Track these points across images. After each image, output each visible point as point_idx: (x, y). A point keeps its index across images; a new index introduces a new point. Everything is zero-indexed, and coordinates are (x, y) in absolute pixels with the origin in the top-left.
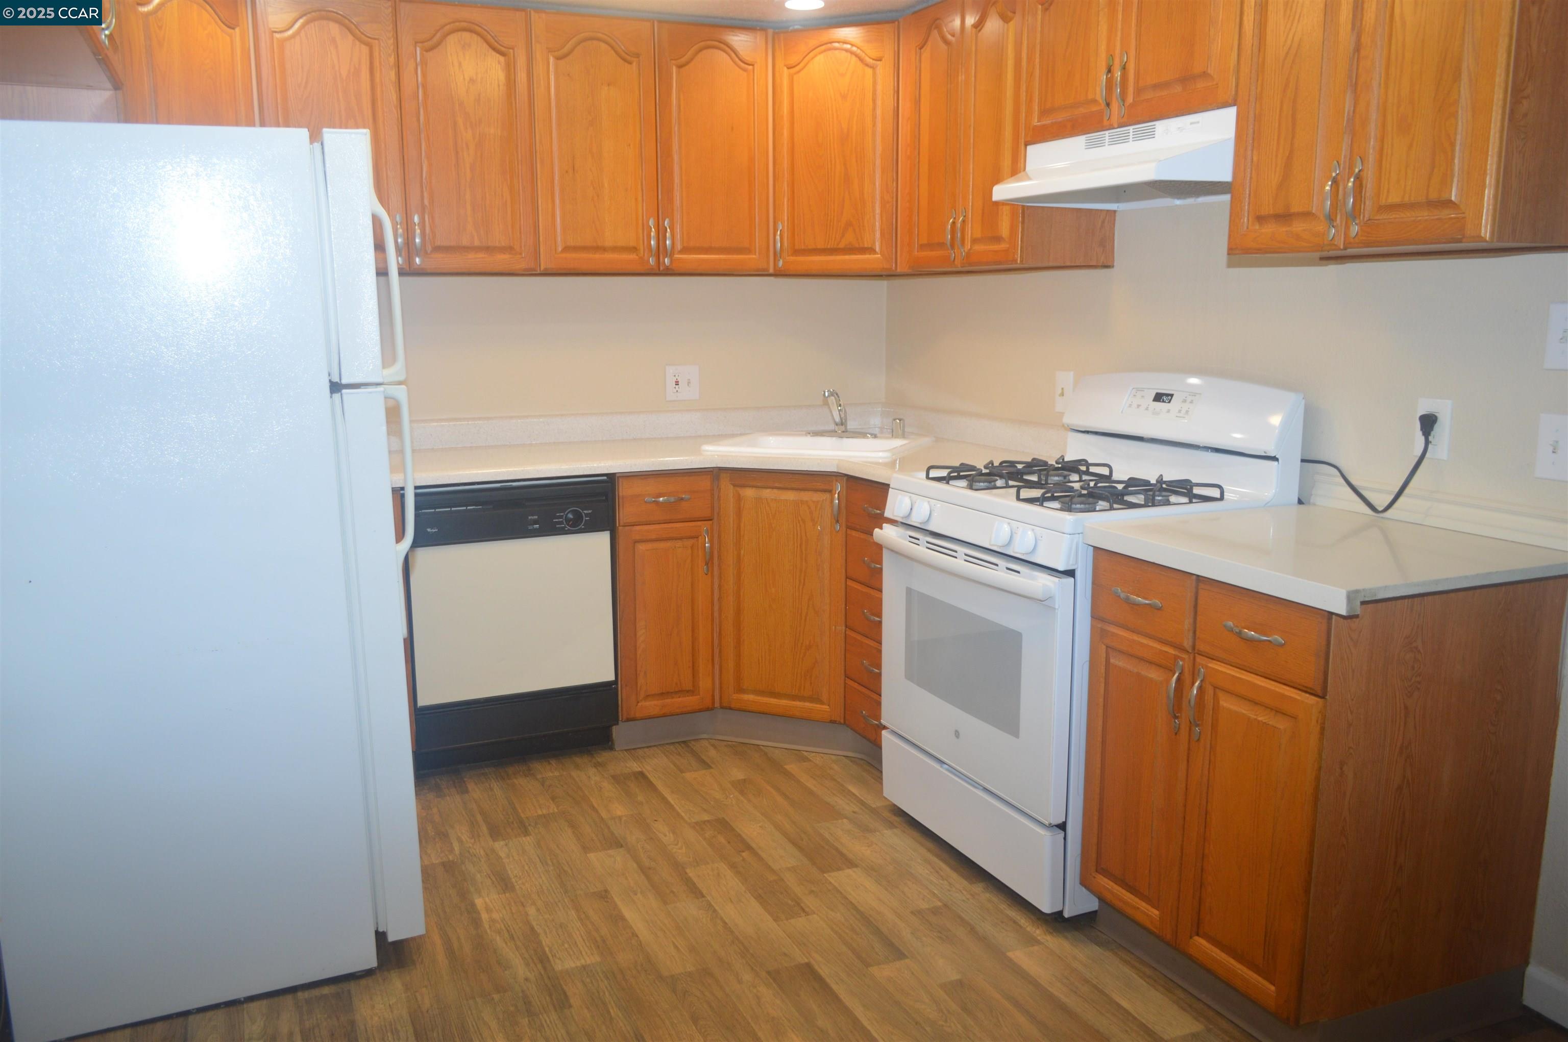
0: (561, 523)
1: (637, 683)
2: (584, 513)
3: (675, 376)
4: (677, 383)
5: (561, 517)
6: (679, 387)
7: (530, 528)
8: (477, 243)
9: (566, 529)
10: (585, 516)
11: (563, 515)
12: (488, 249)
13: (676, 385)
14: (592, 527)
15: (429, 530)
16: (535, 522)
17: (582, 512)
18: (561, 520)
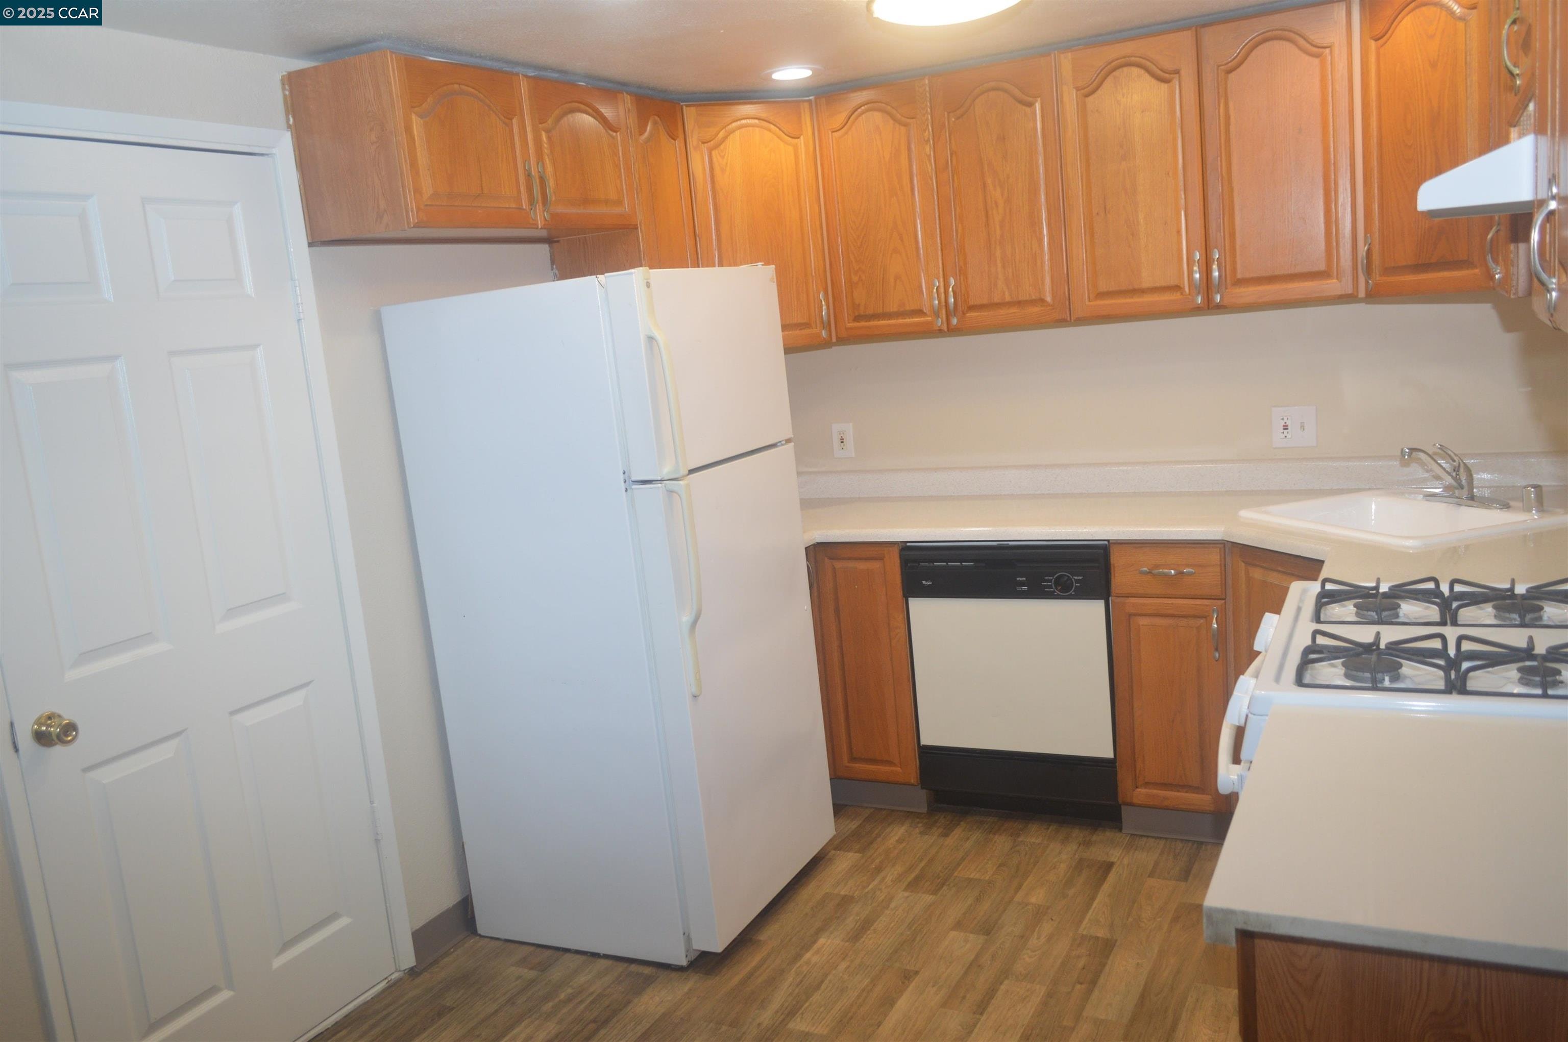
0: (1050, 587)
1: (1135, 767)
2: (1074, 579)
3: (1283, 419)
4: (1286, 427)
5: (1050, 581)
6: (1288, 433)
7: (1019, 589)
8: (1008, 298)
9: (1056, 593)
10: (1076, 583)
11: (1052, 579)
12: (1019, 303)
13: (1284, 429)
14: (1084, 593)
15: (924, 582)
16: (1023, 584)
17: (1071, 577)
18: (1050, 584)
